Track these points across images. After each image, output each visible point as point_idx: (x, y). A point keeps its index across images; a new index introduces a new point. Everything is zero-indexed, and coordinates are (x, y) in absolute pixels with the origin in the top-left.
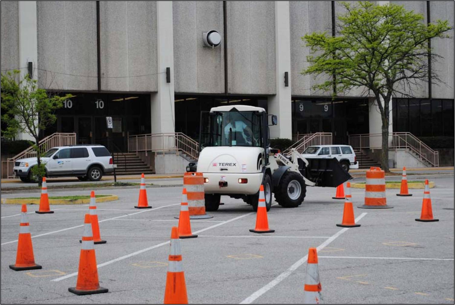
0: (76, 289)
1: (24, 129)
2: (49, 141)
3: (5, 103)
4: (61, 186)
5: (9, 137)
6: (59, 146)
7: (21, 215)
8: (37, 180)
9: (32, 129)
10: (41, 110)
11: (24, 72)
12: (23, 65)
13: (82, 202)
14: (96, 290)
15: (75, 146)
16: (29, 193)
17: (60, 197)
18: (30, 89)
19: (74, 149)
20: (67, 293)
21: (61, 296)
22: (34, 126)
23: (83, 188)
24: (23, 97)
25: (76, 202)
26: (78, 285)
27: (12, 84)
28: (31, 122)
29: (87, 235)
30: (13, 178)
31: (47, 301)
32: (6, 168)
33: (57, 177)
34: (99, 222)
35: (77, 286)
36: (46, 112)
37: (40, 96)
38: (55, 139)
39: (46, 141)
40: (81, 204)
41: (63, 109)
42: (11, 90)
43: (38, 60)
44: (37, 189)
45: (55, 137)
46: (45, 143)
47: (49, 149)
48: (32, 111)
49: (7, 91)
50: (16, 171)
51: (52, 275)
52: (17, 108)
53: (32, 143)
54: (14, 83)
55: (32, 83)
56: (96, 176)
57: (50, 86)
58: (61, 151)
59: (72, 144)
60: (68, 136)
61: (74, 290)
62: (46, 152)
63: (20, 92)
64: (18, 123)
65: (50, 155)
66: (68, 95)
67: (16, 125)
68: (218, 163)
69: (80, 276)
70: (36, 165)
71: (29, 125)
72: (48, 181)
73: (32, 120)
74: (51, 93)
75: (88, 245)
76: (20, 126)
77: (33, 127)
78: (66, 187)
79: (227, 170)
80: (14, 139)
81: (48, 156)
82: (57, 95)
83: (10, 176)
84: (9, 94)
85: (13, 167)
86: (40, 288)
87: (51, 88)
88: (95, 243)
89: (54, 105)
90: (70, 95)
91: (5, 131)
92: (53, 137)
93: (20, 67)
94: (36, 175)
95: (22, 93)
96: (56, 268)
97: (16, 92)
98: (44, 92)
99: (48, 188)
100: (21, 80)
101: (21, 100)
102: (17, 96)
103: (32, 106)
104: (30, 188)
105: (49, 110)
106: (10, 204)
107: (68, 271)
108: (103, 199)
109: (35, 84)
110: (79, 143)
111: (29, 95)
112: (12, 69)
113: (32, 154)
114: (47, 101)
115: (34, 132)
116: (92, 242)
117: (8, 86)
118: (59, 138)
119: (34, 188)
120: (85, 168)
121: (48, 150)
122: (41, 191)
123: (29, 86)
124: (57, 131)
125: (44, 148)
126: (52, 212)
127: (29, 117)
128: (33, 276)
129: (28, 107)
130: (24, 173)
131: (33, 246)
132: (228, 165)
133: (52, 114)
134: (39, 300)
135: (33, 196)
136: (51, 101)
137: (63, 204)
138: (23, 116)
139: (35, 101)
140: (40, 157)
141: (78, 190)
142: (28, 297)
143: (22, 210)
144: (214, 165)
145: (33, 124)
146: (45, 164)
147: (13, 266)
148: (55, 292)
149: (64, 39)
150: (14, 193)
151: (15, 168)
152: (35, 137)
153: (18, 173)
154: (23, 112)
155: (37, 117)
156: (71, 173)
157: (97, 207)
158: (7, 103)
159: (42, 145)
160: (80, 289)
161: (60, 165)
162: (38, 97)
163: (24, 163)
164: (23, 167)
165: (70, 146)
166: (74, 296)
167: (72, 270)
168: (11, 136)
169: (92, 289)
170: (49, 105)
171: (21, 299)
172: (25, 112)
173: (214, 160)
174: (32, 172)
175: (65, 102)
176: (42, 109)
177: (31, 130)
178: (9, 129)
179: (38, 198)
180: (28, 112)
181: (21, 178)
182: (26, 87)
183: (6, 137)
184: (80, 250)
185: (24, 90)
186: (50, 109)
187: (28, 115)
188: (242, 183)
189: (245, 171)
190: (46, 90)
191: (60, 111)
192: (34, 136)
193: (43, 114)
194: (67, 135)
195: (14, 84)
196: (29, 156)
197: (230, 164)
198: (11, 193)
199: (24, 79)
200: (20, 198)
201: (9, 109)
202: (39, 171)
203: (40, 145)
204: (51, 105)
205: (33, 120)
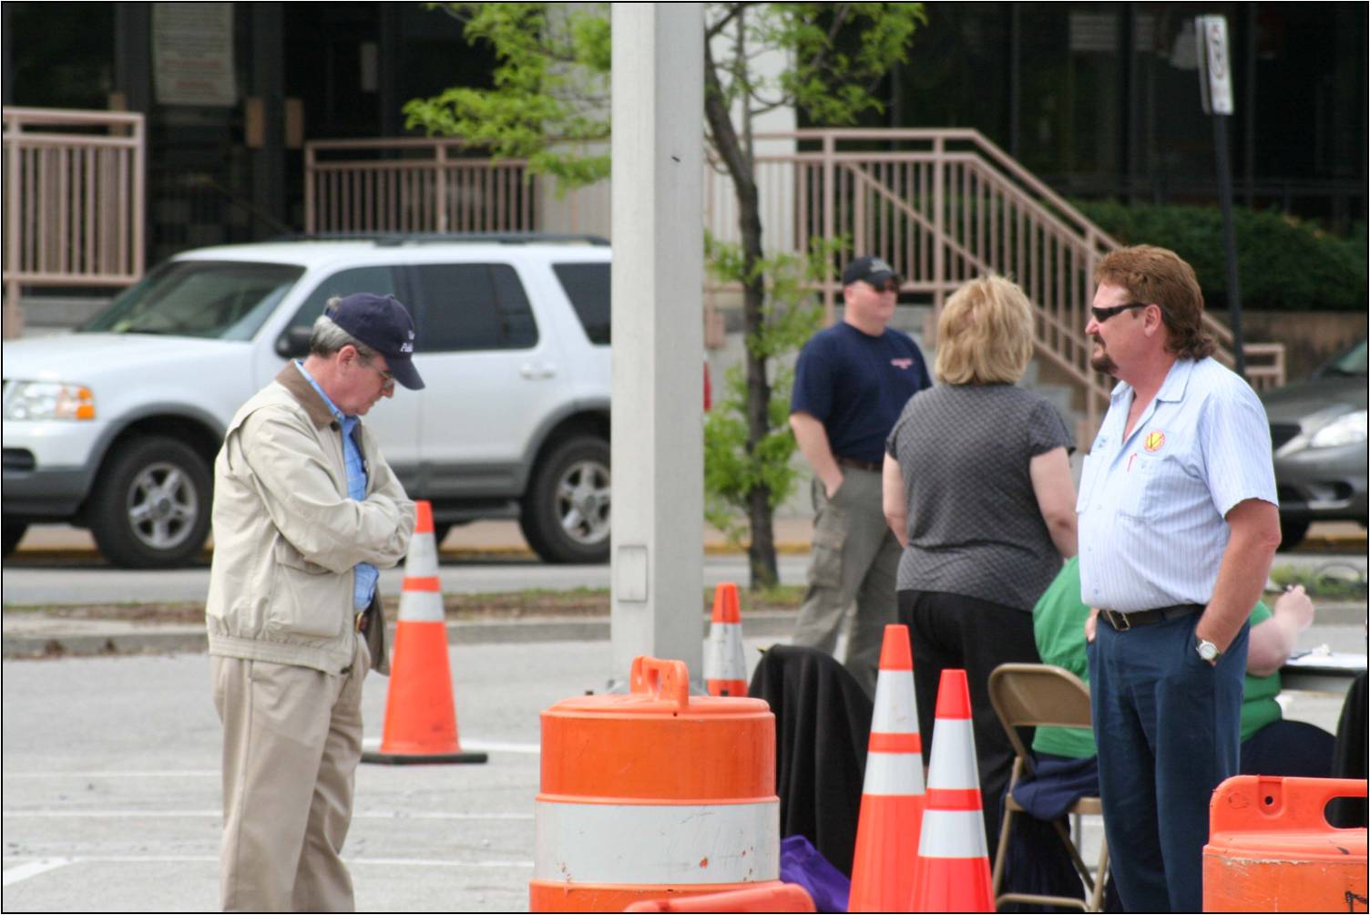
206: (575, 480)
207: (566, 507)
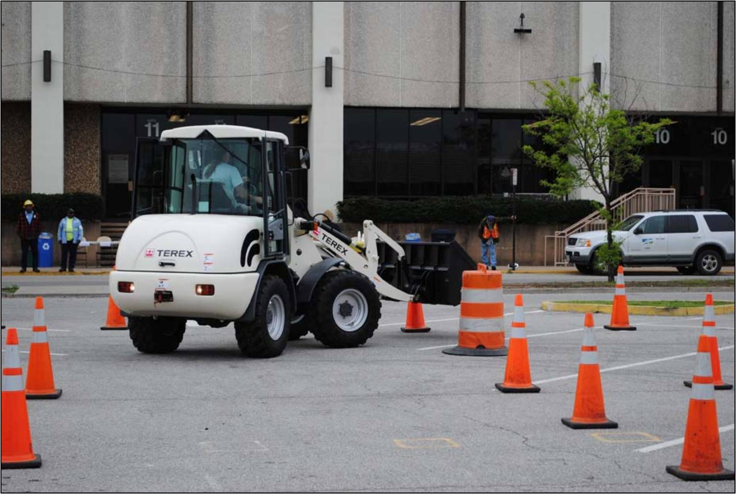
0: (679, 469)
1: (585, 181)
2: (627, 202)
3: (553, 135)
4: (647, 282)
5: (559, 194)
6: (644, 211)
7: (583, 331)
8: (606, 270)
9: (600, 180)
10: (616, 147)
11: (586, 81)
12: (586, 67)
13: (687, 313)
14: (715, 473)
15: (673, 211)
16: (593, 292)
17: (647, 302)
18: (596, 111)
19: (671, 217)
20: (663, 475)
21: (654, 480)
22: (603, 176)
23: (687, 288)
24: (585, 124)
25: (675, 312)
26: (685, 461)
27: (567, 101)
28: (597, 168)
29: (700, 373)
30: (563, 265)
31: (629, 486)
32: (553, 248)
33: (640, 267)
34: (720, 349)
35: (683, 463)
36: (625, 150)
37: (615, 122)
38: (637, 198)
39: (622, 202)
40: (683, 316)
41: (653, 145)
42: (564, 113)
43: (611, 59)
44: (606, 286)
45: (637, 195)
46: (619, 206)
47: (626, 217)
48: (600, 149)
49: (558, 114)
50: (569, 253)
51: (637, 441)
52: (575, 144)
53: (598, 206)
54: (570, 100)
55: (601, 100)
56: (711, 266)
57: (632, 104)
58: (647, 220)
59: (667, 209)
60: (661, 193)
61: (677, 471)
62: (622, 221)
63: (581, 116)
64: (575, 171)
65: (629, 226)
66: (664, 120)
67: (573, 173)
68: (157, 250)
69: (688, 446)
70: (605, 243)
71: (594, 173)
72: (626, 274)
73: (599, 164)
74: (634, 117)
75: (703, 392)
76: (579, 176)
77: (600, 177)
78: (656, 284)
79: (173, 265)
80: (567, 198)
81: (625, 229)
82: (644, 121)
83: (559, 263)
84: (561, 119)
85: (564, 246)
86: (616, 462)
87: (633, 108)
88: (717, 388)
89: (639, 138)
90: (667, 120)
91: (553, 183)
92: (633, 196)
93: (580, 73)
94: (604, 262)
95: (584, 118)
96: (643, 429)
97: (573, 116)
98: (621, 116)
99: (628, 285)
100: (582, 94)
101: (581, 130)
102: (574, 122)
103: (600, 140)
104: (593, 285)
105: (630, 148)
106: (558, 311)
107: (665, 436)
108: (724, 308)
109: (606, 102)
110: (680, 207)
111: (596, 120)
112: (567, 74)
113: (597, 225)
114: (626, 131)
115: (603, 185)
116: (711, 386)
117: (560, 105)
118: (644, 198)
119: (600, 284)
120: (690, 251)
121: (625, 219)
122: (615, 290)
123: (595, 104)
124: (641, 185)
125: (618, 215)
126: (634, 329)
127: (595, 159)
128: (603, 440)
129: (593, 143)
130: (584, 257)
131: (603, 387)
132: (175, 254)
133: (634, 154)
134: (616, 484)
135: (599, 299)
136: (632, 131)
137: (653, 315)
138: (585, 157)
139: (605, 131)
140: (613, 231)
141: (679, 291)
142: (595, 478)
143: (586, 322)
144: (147, 255)
145: (602, 172)
146: (620, 243)
147: (568, 421)
148: (643, 471)
149: (658, 21)
150: (565, 292)
151: (568, 248)
152: (604, 196)
153: (573, 257)
154: (585, 151)
155: (607, 160)
156: (665, 260)
157: (716, 324)
158: (558, 135)
159: (616, 209)
160: (688, 469)
161: (646, 246)
162: (611, 125)
163: (583, 241)
164: (582, 248)
165: (664, 211)
166: (676, 481)
167: (672, 434)
168: (563, 192)
169: (708, 471)
170: (630, 139)
171: (583, 480)
172: (588, 150)
173: (149, 242)
174: (598, 257)
175: (657, 133)
176: (618, 145)
177: (596, 182)
178: (560, 180)
179: (607, 303)
180: (593, 151)
181: (578, 266)
182: (590, 107)
183: (555, 195)
184: (689, 400)
185: (586, 113)
186: (631, 145)
187: (593, 156)
188: (203, 294)
189: (210, 269)
190: (625, 111)
191: (648, 150)
192: (602, 192)
193: (619, 155)
194: (659, 192)
195: (570, 103)
196: (592, 228)
197: (181, 253)
198: (561, 292)
199: (587, 92)
200: (578, 302)
201: (561, 145)
202: (609, 255)
203: (611, 209)
204: (633, 138)
205: (601, 164)
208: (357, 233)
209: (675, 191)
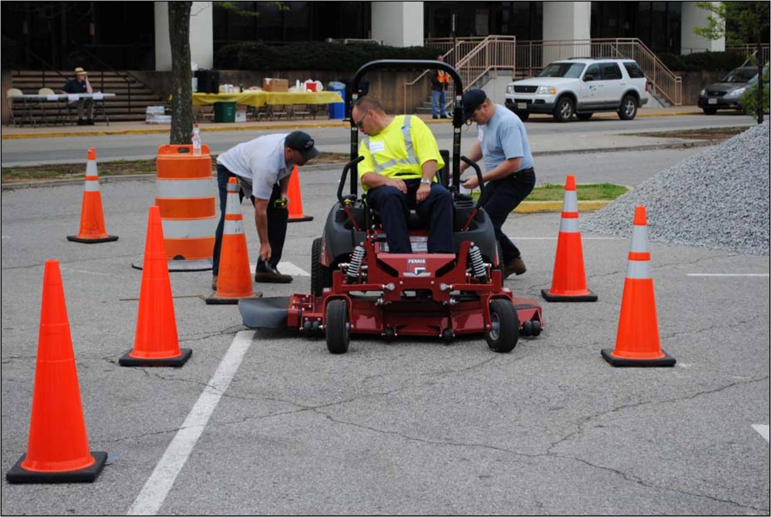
130: (550, 104)
163: (542, 88)
164: (545, 96)
206: (628, 104)
207: (626, 109)
208: (295, 82)
209: (515, 39)
